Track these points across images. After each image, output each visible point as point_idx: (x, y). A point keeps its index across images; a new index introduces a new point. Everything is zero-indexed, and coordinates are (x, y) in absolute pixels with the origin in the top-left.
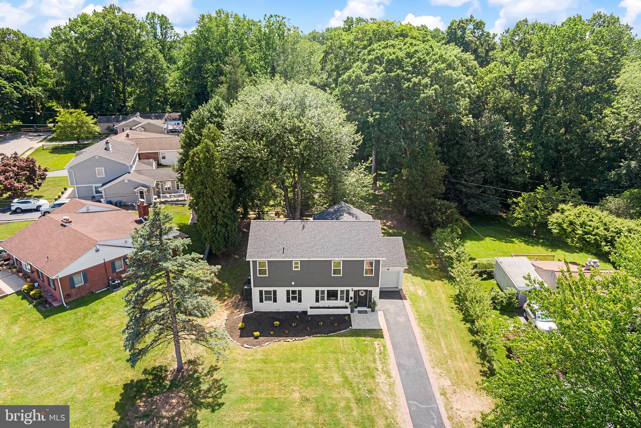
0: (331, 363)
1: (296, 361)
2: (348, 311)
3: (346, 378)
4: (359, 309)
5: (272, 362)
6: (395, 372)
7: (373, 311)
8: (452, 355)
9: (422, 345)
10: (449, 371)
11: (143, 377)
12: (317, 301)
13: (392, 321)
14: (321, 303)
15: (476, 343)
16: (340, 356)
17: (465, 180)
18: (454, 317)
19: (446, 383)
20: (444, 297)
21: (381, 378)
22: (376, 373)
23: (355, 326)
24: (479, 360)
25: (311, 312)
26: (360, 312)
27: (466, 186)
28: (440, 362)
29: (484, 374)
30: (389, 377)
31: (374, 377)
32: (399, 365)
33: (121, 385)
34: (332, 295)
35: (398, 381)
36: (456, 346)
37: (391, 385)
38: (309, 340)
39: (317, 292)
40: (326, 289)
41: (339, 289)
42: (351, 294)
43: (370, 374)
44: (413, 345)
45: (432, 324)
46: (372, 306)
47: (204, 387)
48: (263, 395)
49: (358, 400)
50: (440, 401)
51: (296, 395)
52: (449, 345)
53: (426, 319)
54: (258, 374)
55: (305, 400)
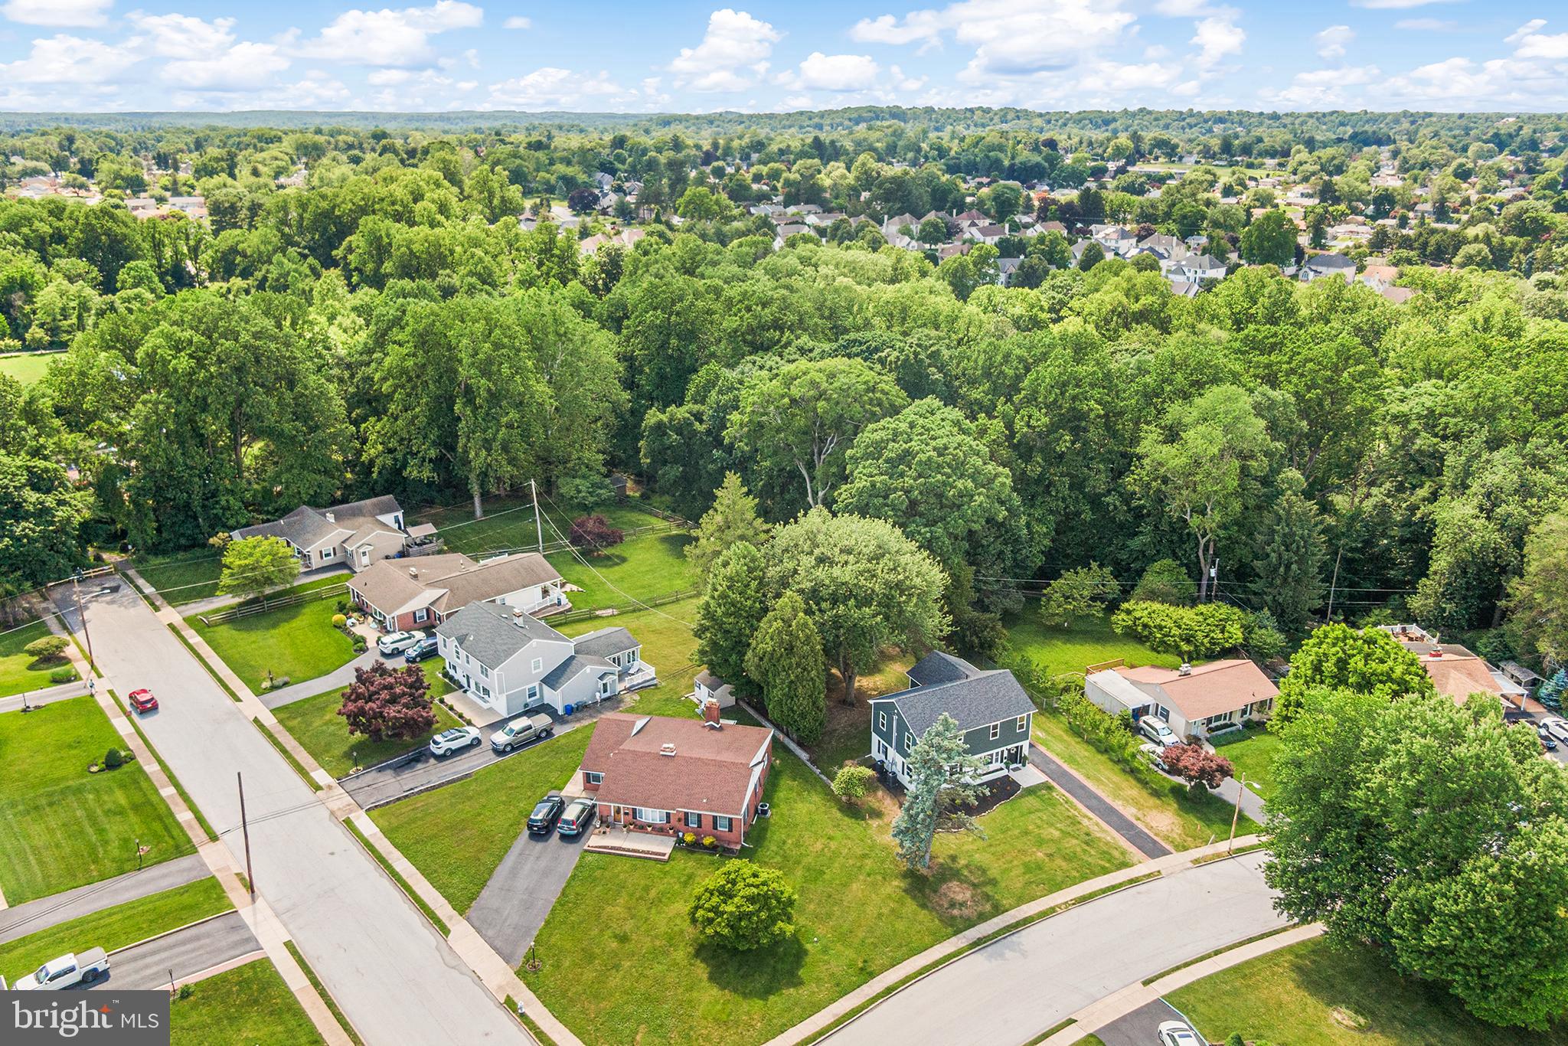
0: (1038, 822)
1: (1008, 829)
2: (1005, 772)
3: (1061, 830)
4: (1012, 766)
6: (1090, 814)
7: (1025, 765)
8: (1118, 786)
9: (1088, 783)
10: (1127, 801)
11: (908, 882)
15: (1125, 771)
16: (1039, 814)
18: (1088, 751)
19: (1134, 810)
20: (1061, 732)
21: (1085, 822)
22: (1078, 819)
23: (1023, 785)
24: (1139, 785)
26: (1014, 770)
28: (1116, 797)
29: (1151, 794)
30: (1090, 819)
31: (1079, 823)
32: (1087, 807)
33: (900, 892)
34: (989, 759)
35: (1099, 820)
36: (1116, 779)
37: (1097, 824)
38: (999, 809)
41: (994, 752)
42: (1006, 754)
43: (1075, 822)
44: (1083, 787)
45: (1078, 763)
46: (1023, 761)
47: (965, 872)
48: (1015, 863)
49: (1087, 843)
50: (1140, 825)
51: (1040, 854)
52: (1108, 779)
53: (1071, 760)
54: (993, 849)
55: (1050, 856)
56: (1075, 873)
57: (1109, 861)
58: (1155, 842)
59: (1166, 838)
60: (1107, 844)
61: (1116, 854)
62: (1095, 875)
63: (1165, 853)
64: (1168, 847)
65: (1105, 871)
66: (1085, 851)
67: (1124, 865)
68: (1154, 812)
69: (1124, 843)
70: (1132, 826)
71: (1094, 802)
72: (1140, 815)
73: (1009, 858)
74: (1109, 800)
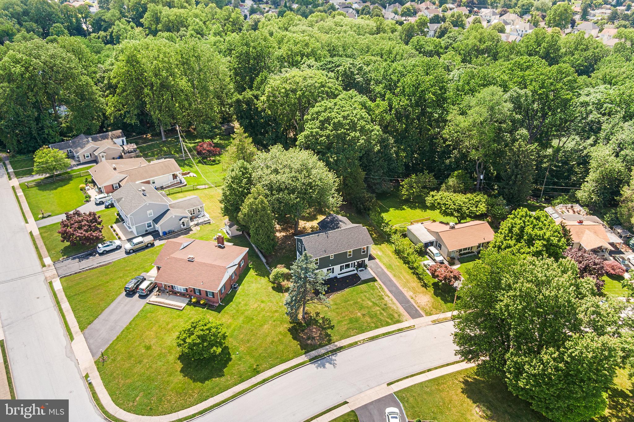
0: (364, 298)
1: (348, 301)
2: (356, 272)
3: (373, 302)
4: (360, 269)
5: (340, 304)
6: (390, 295)
7: (366, 269)
8: (408, 281)
9: (394, 279)
10: (410, 288)
11: (292, 325)
12: (341, 270)
13: (376, 272)
14: (343, 271)
15: (414, 273)
16: (365, 294)
17: (373, 176)
18: (399, 262)
19: (411, 294)
20: (390, 253)
21: (386, 298)
22: (383, 297)
23: (363, 278)
24: (418, 281)
25: (339, 277)
26: (361, 271)
27: (373, 179)
28: (405, 286)
29: (423, 286)
30: (389, 297)
31: (383, 299)
32: (390, 291)
33: (286, 330)
34: (347, 266)
35: (393, 298)
36: (408, 277)
37: (391, 300)
38: (347, 290)
39: (341, 266)
40: (344, 264)
41: (350, 263)
42: (356, 264)
43: (381, 298)
44: (391, 281)
45: (393, 269)
46: (365, 267)
47: (321, 321)
48: (346, 318)
49: (383, 310)
50: (412, 301)
51: (359, 314)
52: (404, 277)
53: (389, 267)
54: (338, 310)
55: (364, 315)
56: (373, 325)
57: (391, 319)
58: (417, 310)
59: (423, 309)
60: (393, 310)
61: (396, 315)
62: (382, 326)
63: (420, 316)
64: (422, 313)
65: (388, 324)
66: (381, 313)
67: (398, 321)
68: (421, 295)
69: (402, 310)
70: (408, 301)
71: (394, 289)
72: (414, 297)
73: (343, 315)
74: (401, 288)
